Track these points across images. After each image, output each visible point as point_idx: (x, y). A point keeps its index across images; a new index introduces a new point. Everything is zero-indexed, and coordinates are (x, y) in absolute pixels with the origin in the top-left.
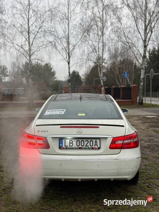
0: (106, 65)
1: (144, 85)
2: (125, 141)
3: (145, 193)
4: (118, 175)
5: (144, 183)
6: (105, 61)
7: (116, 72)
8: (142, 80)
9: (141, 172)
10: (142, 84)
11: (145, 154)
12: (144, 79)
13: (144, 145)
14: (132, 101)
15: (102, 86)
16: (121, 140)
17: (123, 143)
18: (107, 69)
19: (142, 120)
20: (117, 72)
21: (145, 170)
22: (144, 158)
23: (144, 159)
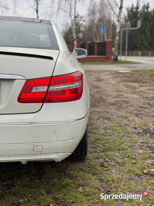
0: (84, 23)
1: (119, 39)
2: (53, 88)
3: (94, 177)
4: (34, 153)
5: (97, 158)
6: (84, 19)
7: (93, 30)
8: (118, 34)
9: (97, 139)
10: (117, 38)
11: (109, 112)
12: (119, 33)
13: (110, 101)
14: (107, 58)
15: (74, 40)
16: (44, 85)
17: (47, 92)
18: (85, 27)
19: (113, 75)
20: (95, 30)
21: (103, 135)
22: (106, 117)
23: (106, 119)
